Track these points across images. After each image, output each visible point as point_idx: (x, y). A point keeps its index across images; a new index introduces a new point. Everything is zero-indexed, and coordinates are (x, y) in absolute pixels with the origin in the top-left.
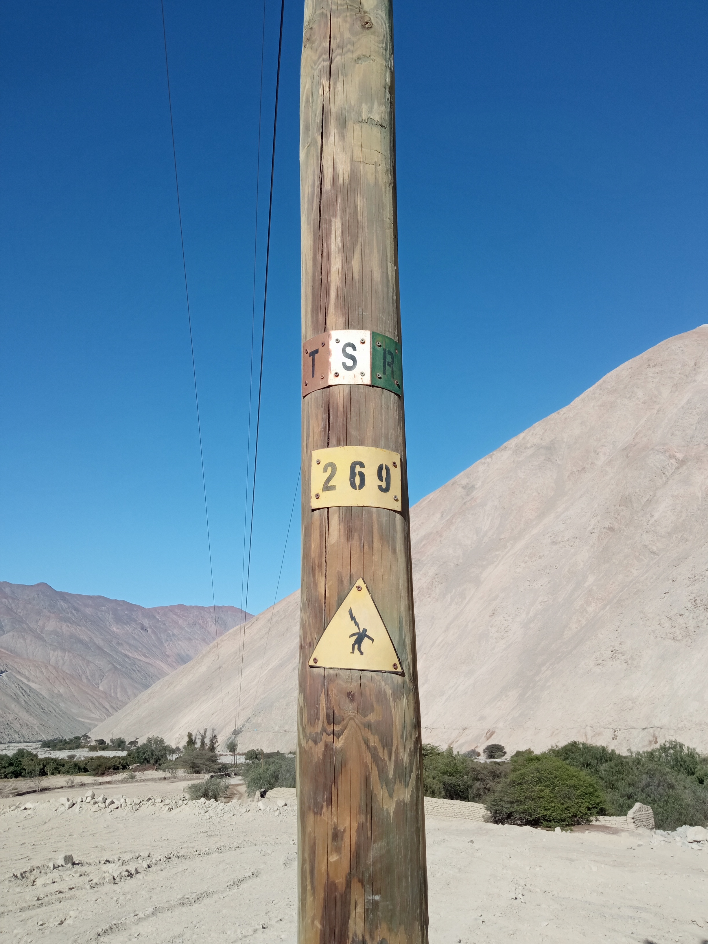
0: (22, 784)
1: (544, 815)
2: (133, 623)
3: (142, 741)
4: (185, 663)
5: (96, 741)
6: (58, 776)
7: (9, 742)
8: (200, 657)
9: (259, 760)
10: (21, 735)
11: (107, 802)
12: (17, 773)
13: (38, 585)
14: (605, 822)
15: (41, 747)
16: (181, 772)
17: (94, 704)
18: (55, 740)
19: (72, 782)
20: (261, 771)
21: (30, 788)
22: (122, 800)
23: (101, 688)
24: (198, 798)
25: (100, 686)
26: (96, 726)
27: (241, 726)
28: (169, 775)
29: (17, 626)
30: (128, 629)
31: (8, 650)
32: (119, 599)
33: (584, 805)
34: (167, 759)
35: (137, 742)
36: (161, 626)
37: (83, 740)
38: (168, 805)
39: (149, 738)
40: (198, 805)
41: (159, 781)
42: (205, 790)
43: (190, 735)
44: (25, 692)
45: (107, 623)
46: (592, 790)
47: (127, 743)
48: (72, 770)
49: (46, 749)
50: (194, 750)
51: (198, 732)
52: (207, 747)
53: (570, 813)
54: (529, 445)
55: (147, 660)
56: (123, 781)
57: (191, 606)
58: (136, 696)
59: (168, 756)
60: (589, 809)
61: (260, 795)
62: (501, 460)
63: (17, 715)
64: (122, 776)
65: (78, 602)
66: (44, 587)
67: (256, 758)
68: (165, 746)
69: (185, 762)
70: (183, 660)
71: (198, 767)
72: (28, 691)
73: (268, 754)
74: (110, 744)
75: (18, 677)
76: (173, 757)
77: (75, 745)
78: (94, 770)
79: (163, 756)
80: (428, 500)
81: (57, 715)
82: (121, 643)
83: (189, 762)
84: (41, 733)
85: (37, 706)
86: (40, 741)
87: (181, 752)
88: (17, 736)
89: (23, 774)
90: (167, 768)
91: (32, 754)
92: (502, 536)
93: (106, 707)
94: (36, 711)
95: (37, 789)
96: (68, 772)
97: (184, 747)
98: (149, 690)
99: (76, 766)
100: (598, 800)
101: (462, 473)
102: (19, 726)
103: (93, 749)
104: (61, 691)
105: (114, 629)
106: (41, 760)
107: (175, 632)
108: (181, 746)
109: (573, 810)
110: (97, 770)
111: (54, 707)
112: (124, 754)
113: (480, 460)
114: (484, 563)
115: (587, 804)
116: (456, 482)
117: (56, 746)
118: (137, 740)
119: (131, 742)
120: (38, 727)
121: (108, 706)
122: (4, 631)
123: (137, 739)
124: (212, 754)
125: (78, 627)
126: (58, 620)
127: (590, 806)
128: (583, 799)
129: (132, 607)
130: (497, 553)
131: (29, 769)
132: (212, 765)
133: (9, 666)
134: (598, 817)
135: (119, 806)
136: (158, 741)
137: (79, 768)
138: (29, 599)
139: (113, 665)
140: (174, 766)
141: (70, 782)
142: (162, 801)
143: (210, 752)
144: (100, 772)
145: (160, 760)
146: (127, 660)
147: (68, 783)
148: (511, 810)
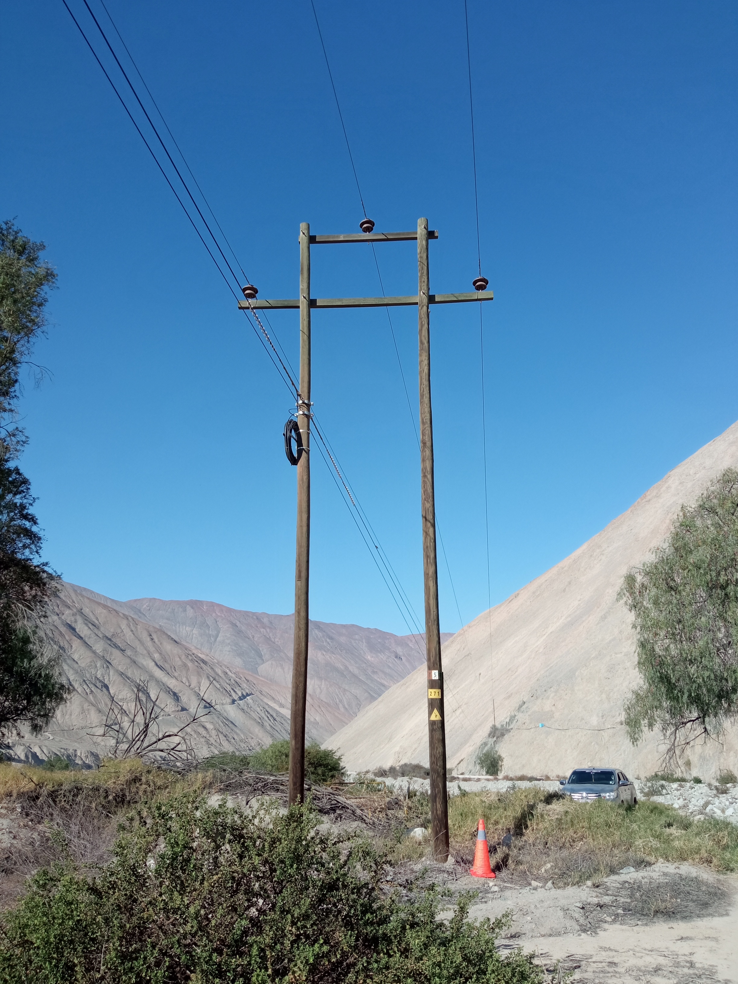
2: (387, 651)
29: (275, 656)
30: (382, 657)
32: (372, 627)
36: (415, 654)
44: (272, 716)
45: (362, 652)
65: (333, 631)
72: (275, 716)
82: (377, 672)
105: (369, 657)
122: (263, 660)
125: (333, 655)
126: (314, 648)
129: (384, 635)
138: (286, 628)
139: (369, 693)
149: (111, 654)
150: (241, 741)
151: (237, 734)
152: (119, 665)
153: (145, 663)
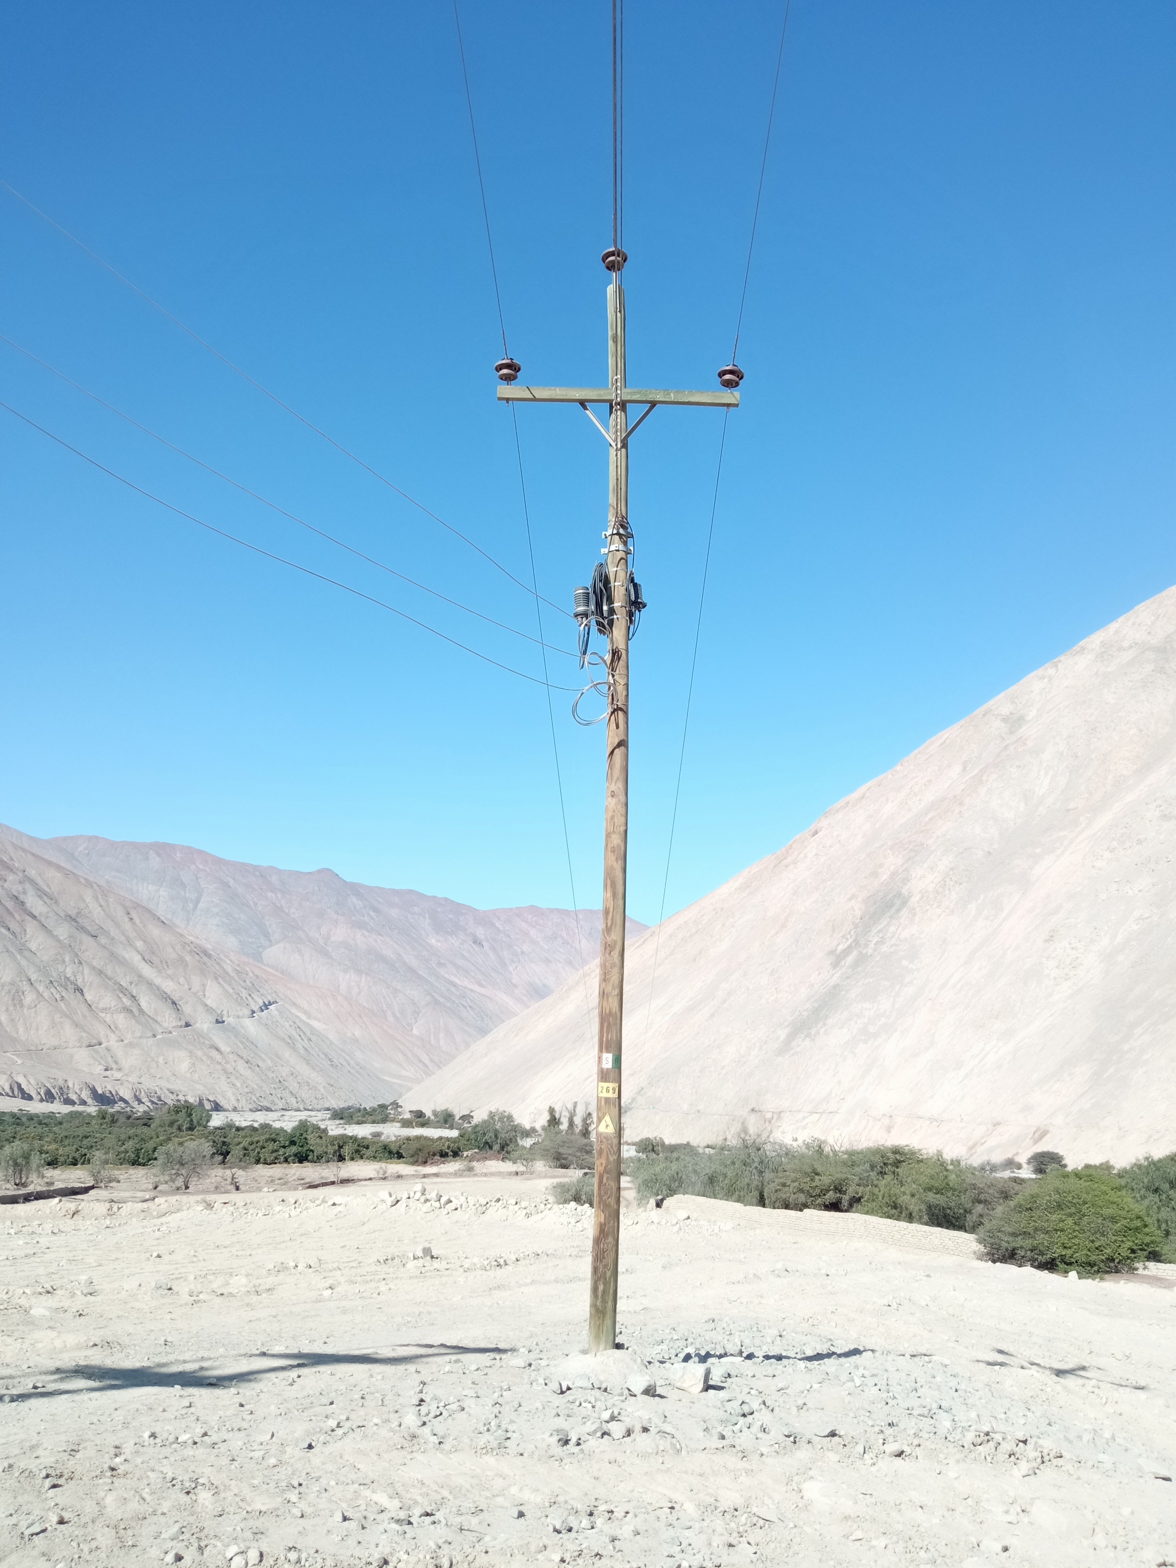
0: (311, 1171)
1: (1062, 1255)
2: (461, 933)
3: (480, 1116)
4: (543, 997)
5: (410, 1112)
6: (361, 1162)
7: (282, 1109)
8: (564, 990)
9: (658, 1155)
10: (299, 1099)
11: (443, 1200)
12: (302, 1156)
13: (319, 871)
14: (1157, 1271)
15: (330, 1119)
16: (540, 1166)
17: (406, 1056)
18: (349, 1108)
19: (385, 1172)
20: (658, 1169)
21: (322, 1178)
22: (463, 1199)
23: (415, 1032)
24: (566, 1201)
25: (414, 1028)
26: (410, 1089)
27: (630, 1101)
28: (522, 1168)
29: (290, 935)
30: (453, 941)
31: (277, 970)
32: (440, 895)
33: (1126, 1246)
34: (518, 1145)
35: (472, 1117)
36: (504, 939)
37: (392, 1109)
38: (525, 1209)
39: (491, 1113)
40: (566, 1211)
41: (507, 1177)
42: (576, 1191)
43: (552, 1111)
44: (304, 1033)
45: (422, 932)
46: (1139, 1224)
47: (457, 1118)
48: (380, 1155)
49: (338, 1122)
50: (559, 1133)
51: (564, 1107)
52: (577, 1131)
53: (1103, 1255)
54: (1126, 644)
55: (483, 991)
56: (456, 1174)
57: (548, 909)
58: (467, 1046)
59: (519, 1140)
60: (1133, 1251)
61: (655, 1204)
62: (1074, 672)
63: (294, 1069)
64: (453, 1166)
65: (379, 899)
66: (327, 877)
67: (653, 1150)
68: (516, 1126)
69: (546, 1150)
70: (539, 992)
71: (565, 1159)
72: (308, 1033)
73: (673, 1146)
74: (432, 1118)
75: (294, 1011)
76: (528, 1142)
77: (380, 1117)
78: (412, 1156)
79: (513, 1140)
80: (941, 742)
81: (352, 1071)
82: (444, 964)
83: (552, 1151)
84: (329, 1097)
85: (323, 1056)
86: (328, 1109)
87: (539, 1135)
88: (293, 1100)
89: (309, 1158)
90: (520, 1158)
91: (319, 1128)
92: (1072, 806)
93: (423, 1060)
94: (321, 1063)
95: (336, 1180)
96: (375, 1157)
97: (544, 1128)
98: (489, 1038)
99: (385, 1148)
100: (1147, 1239)
101: (1002, 695)
102: (296, 1085)
103: (406, 1124)
104: (356, 1034)
105: (433, 941)
106: (335, 1138)
107: (525, 948)
108: (538, 1126)
109: (1108, 1251)
110: (416, 1156)
111: (348, 1058)
112: (454, 1133)
113: (1035, 672)
114: (1038, 851)
115: (1131, 1244)
116: (991, 710)
117: (352, 1117)
118: (471, 1114)
119: (464, 1116)
120: (324, 1087)
121: (426, 1060)
122: (270, 941)
123: (471, 1112)
124: (586, 1141)
125: (381, 937)
126: (350, 925)
127: (1135, 1248)
128: (1124, 1236)
129: (459, 909)
130: (1061, 834)
131: (318, 1150)
132: (586, 1157)
133: (280, 995)
134: (1147, 1263)
135: (458, 1206)
136: (505, 1116)
137: (390, 1152)
138: (307, 893)
139: (433, 996)
140: (528, 1156)
141: (382, 1172)
142: (516, 1203)
143: (583, 1138)
144: (420, 1160)
145: (508, 1145)
146: (453, 989)
147: (378, 1173)
148: (1014, 1245)
149: (81, 943)
150: (269, 1069)
151: (263, 1060)
152: (94, 959)
153: (127, 956)
